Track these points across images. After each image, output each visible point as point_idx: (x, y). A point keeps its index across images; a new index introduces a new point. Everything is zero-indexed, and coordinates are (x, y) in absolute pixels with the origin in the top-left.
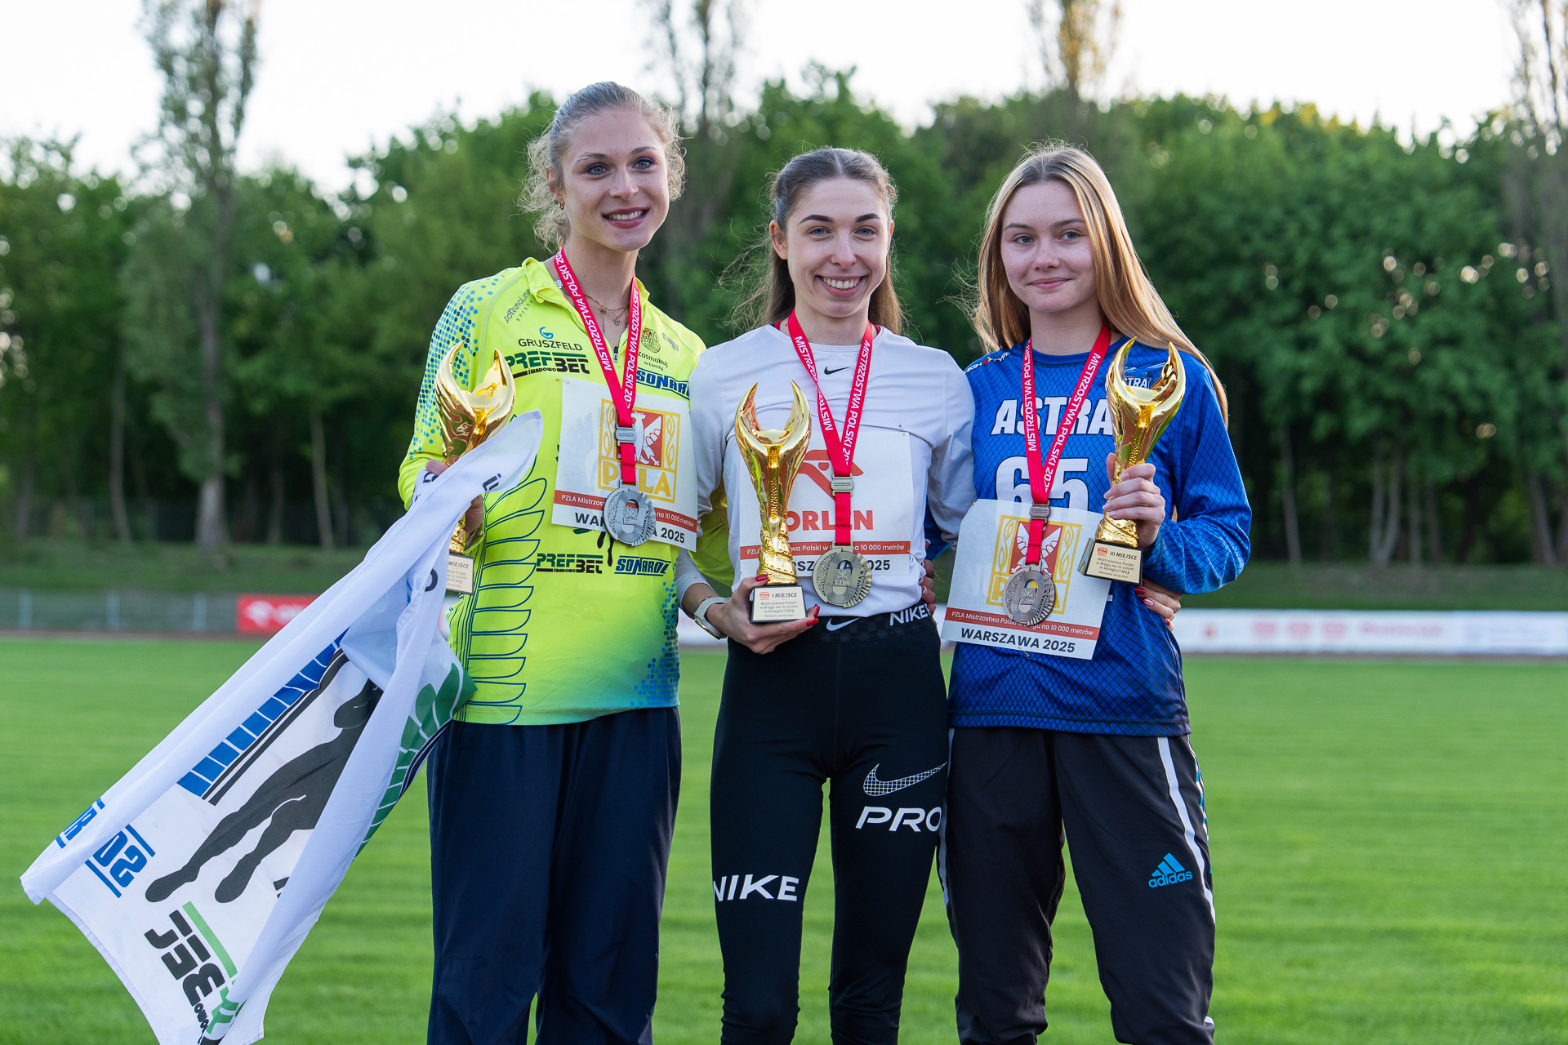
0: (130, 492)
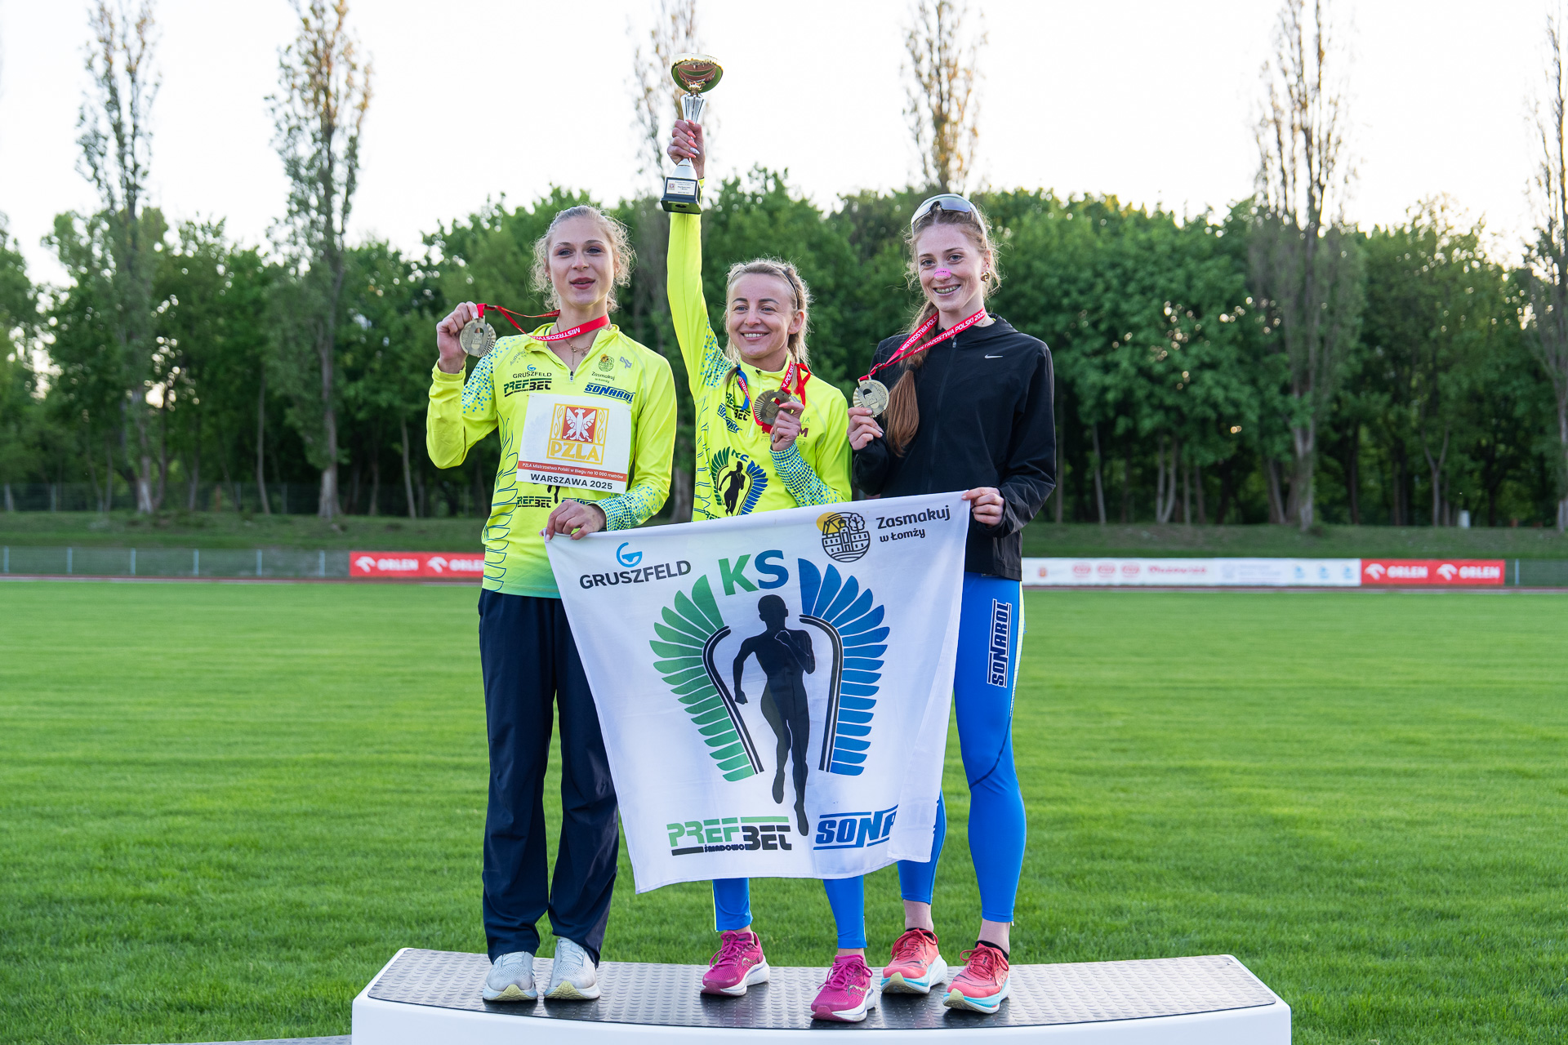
0: (268, 478)
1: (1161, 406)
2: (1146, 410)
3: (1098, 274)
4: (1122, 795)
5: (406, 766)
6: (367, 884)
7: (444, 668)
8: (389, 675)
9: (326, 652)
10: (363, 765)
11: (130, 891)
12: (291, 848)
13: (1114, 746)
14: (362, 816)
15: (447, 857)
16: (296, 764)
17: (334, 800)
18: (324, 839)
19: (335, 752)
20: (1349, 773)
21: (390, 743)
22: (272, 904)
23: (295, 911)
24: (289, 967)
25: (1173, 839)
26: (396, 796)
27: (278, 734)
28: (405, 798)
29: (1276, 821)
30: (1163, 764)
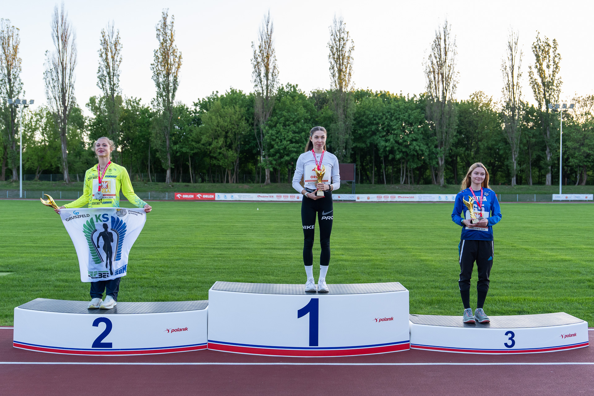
0: (151, 172)
1: (401, 151)
2: (397, 153)
3: (384, 114)
4: (384, 255)
5: (201, 248)
6: (197, 275)
7: (206, 224)
8: (192, 226)
9: (173, 220)
10: (190, 248)
11: (139, 276)
12: (176, 267)
13: (383, 243)
14: (192, 260)
15: (215, 269)
16: (173, 248)
17: (184, 256)
18: (184, 265)
19: (182, 245)
20: (442, 249)
21: (195, 243)
22: (175, 279)
23: (181, 281)
24: (181, 293)
25: (396, 264)
27: (166, 241)
28: (202, 256)
29: (422, 260)
30: (395, 247)
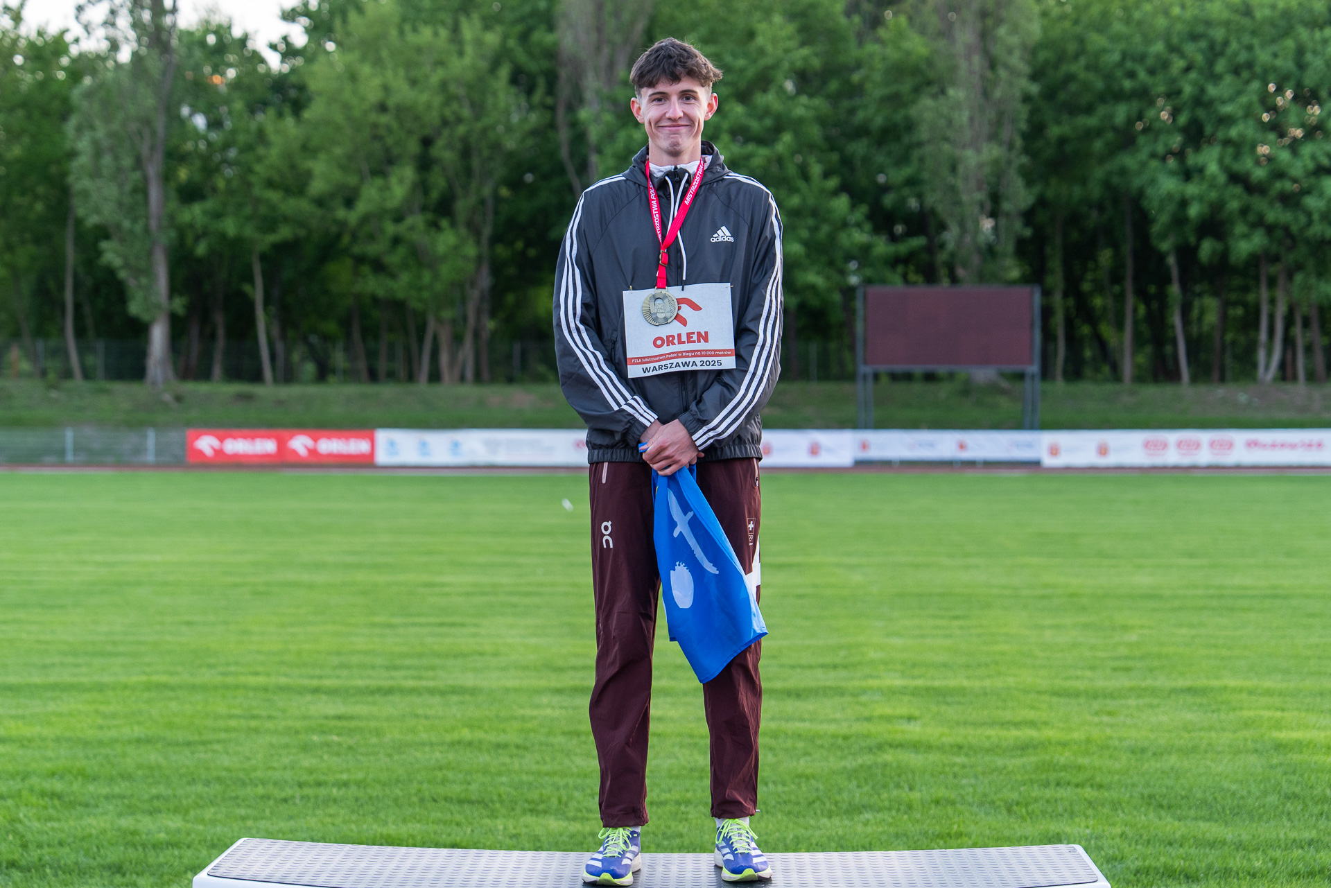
0: (80, 332)
1: (1261, 224)
2: (1240, 228)
4: (1106, 719)
5: (255, 689)
6: (209, 813)
7: (305, 577)
8: (236, 585)
10: (204, 688)
12: (122, 776)
13: (1117, 664)
14: (204, 743)
15: (301, 785)
16: (125, 687)
17: (170, 725)
18: (159, 767)
19: (171, 674)
21: (236, 663)
22: (104, 832)
23: (130, 839)
25: (1151, 765)
26: (243, 723)
27: (103, 654)
28: (253, 724)
29: (1279, 747)
30: (1169, 684)
